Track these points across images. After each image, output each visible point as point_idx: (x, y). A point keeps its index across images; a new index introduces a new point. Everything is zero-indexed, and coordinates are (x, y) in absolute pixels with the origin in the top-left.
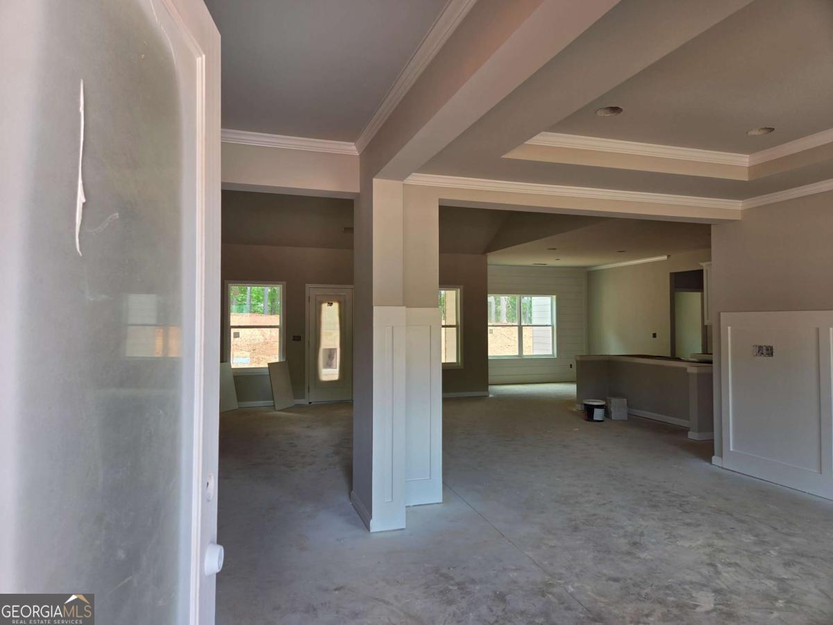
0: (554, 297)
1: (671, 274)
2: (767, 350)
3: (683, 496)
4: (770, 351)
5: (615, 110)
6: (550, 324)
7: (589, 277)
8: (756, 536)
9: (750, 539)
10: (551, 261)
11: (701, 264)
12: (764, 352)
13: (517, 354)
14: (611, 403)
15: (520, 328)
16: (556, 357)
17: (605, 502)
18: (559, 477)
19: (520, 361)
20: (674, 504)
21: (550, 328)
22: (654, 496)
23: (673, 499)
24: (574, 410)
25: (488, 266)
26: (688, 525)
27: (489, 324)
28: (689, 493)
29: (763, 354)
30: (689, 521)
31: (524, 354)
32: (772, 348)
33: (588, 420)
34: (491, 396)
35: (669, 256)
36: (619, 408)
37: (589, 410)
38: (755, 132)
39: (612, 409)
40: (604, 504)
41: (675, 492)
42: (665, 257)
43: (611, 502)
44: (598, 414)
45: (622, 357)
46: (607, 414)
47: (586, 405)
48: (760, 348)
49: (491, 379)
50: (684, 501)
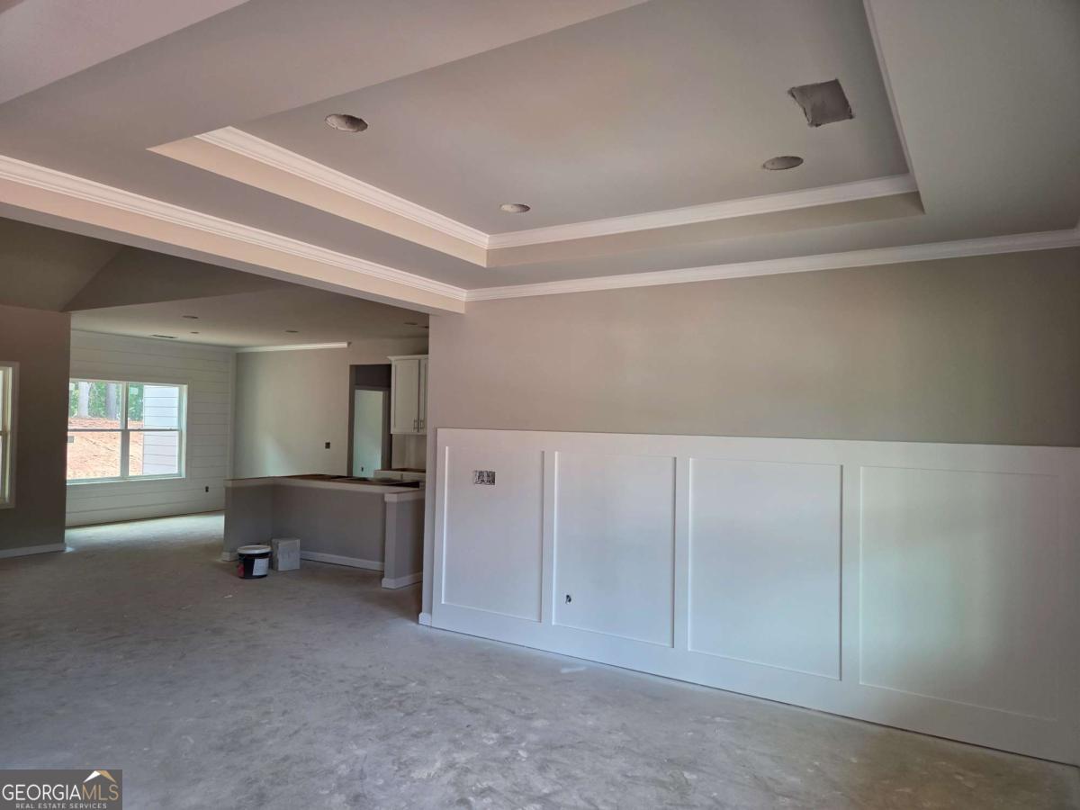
0: (185, 387)
1: (351, 366)
2: (488, 476)
3: (398, 687)
4: (490, 478)
5: (355, 122)
6: (175, 426)
7: (239, 364)
8: (497, 731)
9: (492, 739)
10: (184, 335)
11: (389, 357)
12: (485, 479)
13: (118, 475)
14: (278, 547)
15: (126, 433)
16: (184, 476)
17: (296, 727)
18: (216, 695)
19: (125, 485)
20: (391, 703)
21: (177, 433)
22: (363, 696)
23: (389, 694)
24: (219, 560)
25: (72, 332)
26: (416, 736)
27: (69, 427)
28: (405, 678)
29: (483, 481)
30: (416, 729)
31: (131, 474)
32: (493, 474)
33: (244, 577)
34: (69, 549)
35: (349, 344)
36: (288, 556)
37: (247, 562)
38: (507, 208)
39: (279, 557)
40: (296, 732)
41: (388, 682)
42: (344, 345)
43: (305, 725)
44: (260, 566)
45: (293, 480)
46: (272, 565)
47: (241, 555)
48: (481, 473)
49: (69, 518)
50: (402, 695)
